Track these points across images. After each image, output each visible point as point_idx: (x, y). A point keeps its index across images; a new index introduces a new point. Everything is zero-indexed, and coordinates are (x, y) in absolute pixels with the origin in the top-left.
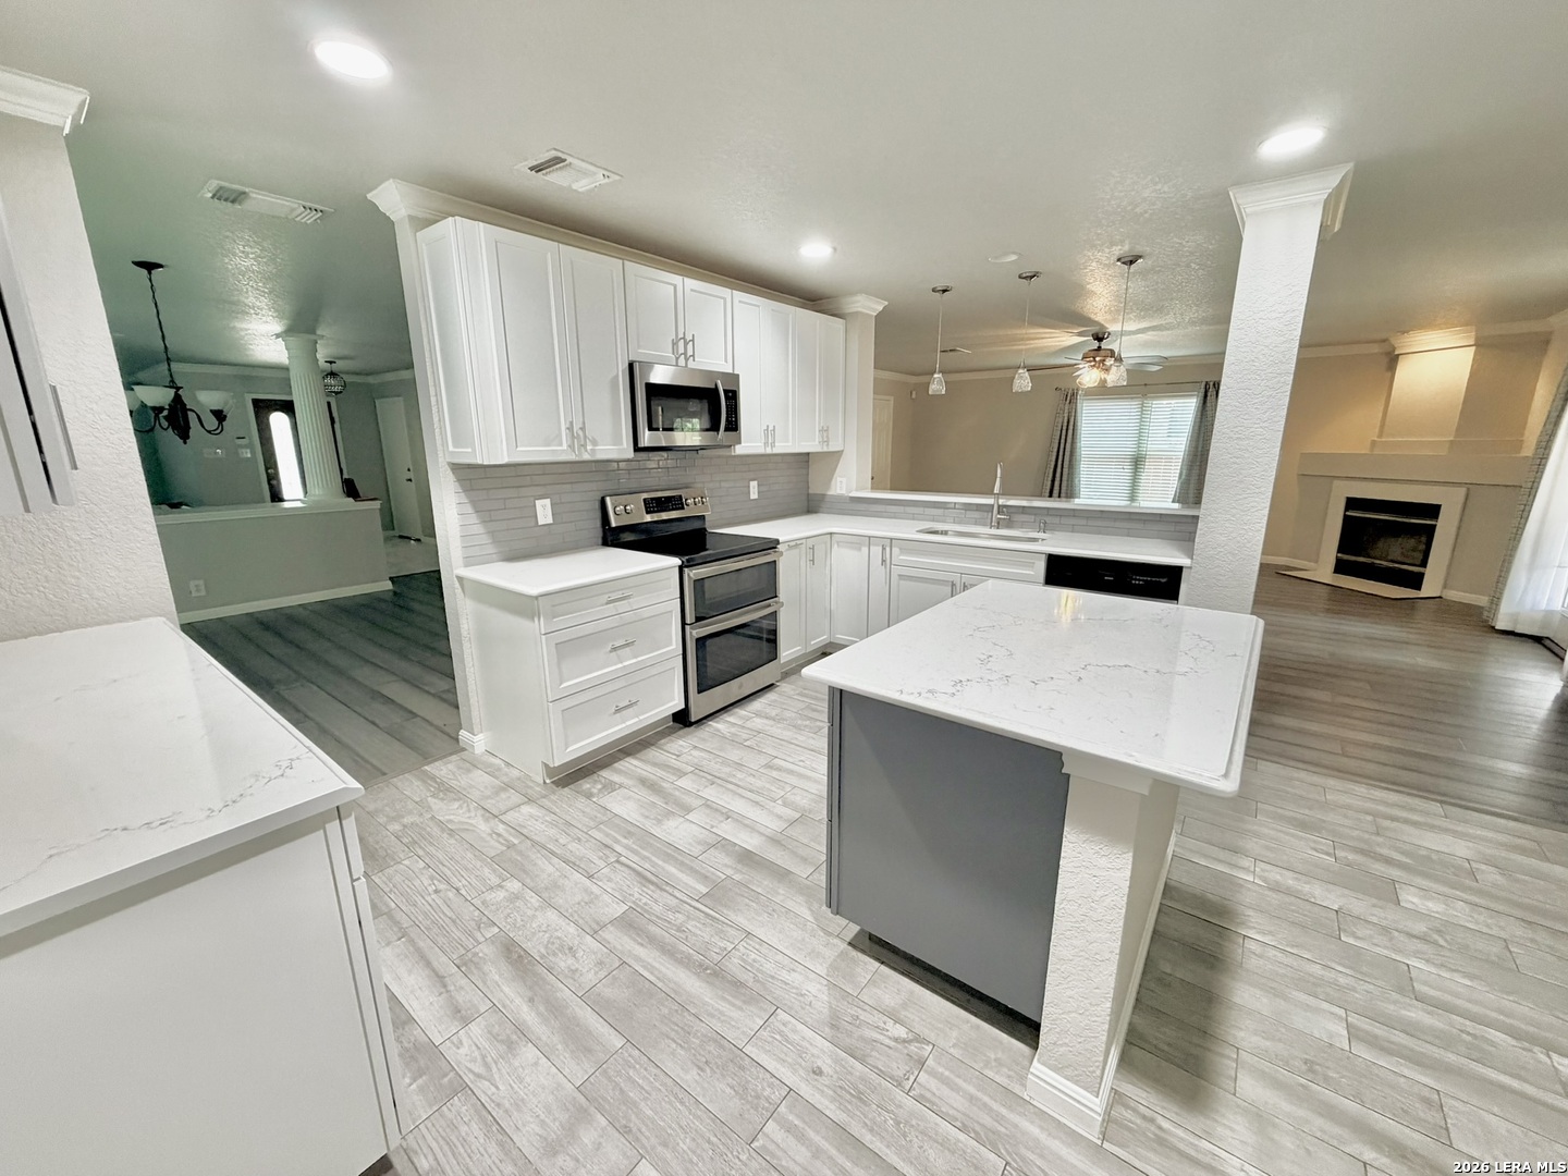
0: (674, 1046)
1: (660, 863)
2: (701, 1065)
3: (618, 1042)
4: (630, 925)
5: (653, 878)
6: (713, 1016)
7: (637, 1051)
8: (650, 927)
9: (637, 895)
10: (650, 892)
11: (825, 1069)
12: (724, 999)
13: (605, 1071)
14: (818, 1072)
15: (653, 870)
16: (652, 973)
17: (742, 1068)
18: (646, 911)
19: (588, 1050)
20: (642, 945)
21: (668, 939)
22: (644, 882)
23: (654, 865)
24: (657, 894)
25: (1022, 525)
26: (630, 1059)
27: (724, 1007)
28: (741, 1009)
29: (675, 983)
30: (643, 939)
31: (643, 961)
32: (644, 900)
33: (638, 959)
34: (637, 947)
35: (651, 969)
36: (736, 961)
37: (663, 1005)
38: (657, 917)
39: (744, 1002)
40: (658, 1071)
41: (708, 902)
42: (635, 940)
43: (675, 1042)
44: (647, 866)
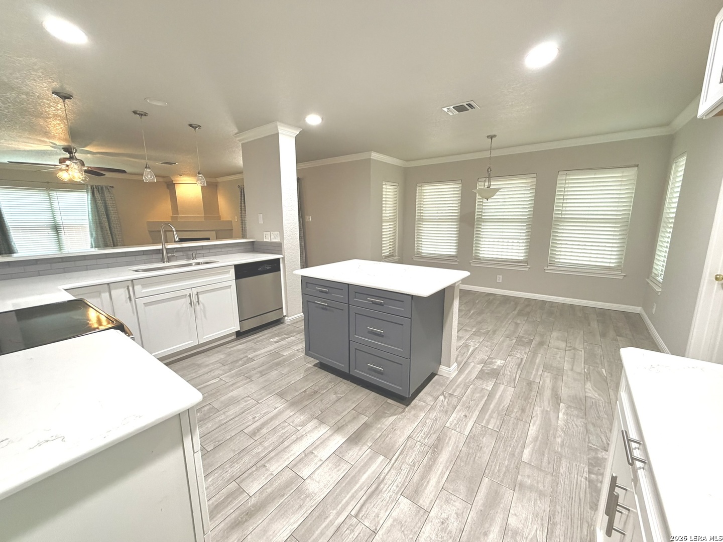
0: (477, 458)
1: (358, 486)
2: (480, 448)
3: (486, 480)
4: (416, 491)
5: (374, 487)
6: (457, 446)
7: (486, 471)
8: (415, 481)
9: (390, 494)
10: (386, 487)
11: (463, 414)
12: (448, 443)
13: (501, 481)
14: (466, 416)
15: (365, 488)
16: (445, 473)
17: (474, 435)
18: (403, 485)
19: (497, 493)
20: (428, 482)
21: (421, 469)
22: (377, 492)
23: (361, 488)
24: (388, 481)
25: (177, 259)
26: (491, 473)
27: (452, 443)
28: (450, 438)
29: (447, 462)
30: (424, 482)
31: (439, 479)
32: (394, 487)
33: (438, 482)
34: (430, 484)
35: (442, 474)
36: (426, 441)
37: (460, 465)
38: (406, 477)
39: (447, 436)
40: (490, 462)
41: (391, 455)
42: (426, 486)
43: (475, 458)
44: (362, 493)
